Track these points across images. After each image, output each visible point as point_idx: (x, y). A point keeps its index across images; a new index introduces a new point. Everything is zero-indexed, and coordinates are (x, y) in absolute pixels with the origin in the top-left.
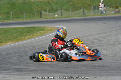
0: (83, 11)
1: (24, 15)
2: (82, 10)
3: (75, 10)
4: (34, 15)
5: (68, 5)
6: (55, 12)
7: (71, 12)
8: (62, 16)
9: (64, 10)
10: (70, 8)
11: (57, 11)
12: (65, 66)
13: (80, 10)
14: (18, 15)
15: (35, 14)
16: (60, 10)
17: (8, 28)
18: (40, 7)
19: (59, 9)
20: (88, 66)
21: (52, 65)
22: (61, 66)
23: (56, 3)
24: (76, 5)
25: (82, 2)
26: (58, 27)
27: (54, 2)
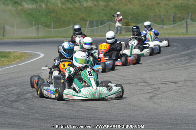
3: (60, 27)
5: (50, 17)
6: (27, 28)
7: (54, 28)
8: (38, 35)
9: (41, 25)
10: (52, 22)
11: (30, 27)
12: (40, 118)
13: (68, 26)
16: (35, 25)
19: (34, 23)
20: (77, 118)
21: (20, 115)
22: (33, 117)
23: (29, 14)
24: (62, 18)
25: (71, 14)
26: (30, 53)
27: (26, 11)
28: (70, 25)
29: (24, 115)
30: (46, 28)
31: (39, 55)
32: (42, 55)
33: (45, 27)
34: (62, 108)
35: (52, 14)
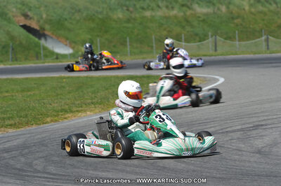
0: (267, 40)
1: (129, 47)
2: (264, 38)
3: (248, 39)
4: (152, 47)
5: (232, 25)
6: (200, 41)
7: (239, 41)
8: (216, 50)
9: (221, 37)
10: (237, 32)
11: (204, 40)
12: (218, 176)
13: (259, 38)
14: (114, 46)
15: (154, 45)
16: (212, 36)
17: (87, 77)
18: (165, 30)
19: (210, 34)
20: (276, 176)
21: (188, 171)
22: (208, 174)
23: (204, 20)
24: (251, 26)
25: (263, 20)
26: (205, 78)
27: (199, 17)
28: (262, 36)
29: (194, 171)
30: (228, 41)
31: (218, 80)
32: (222, 80)
33: (226, 39)
34: (252, 160)
35: (236, 21)
